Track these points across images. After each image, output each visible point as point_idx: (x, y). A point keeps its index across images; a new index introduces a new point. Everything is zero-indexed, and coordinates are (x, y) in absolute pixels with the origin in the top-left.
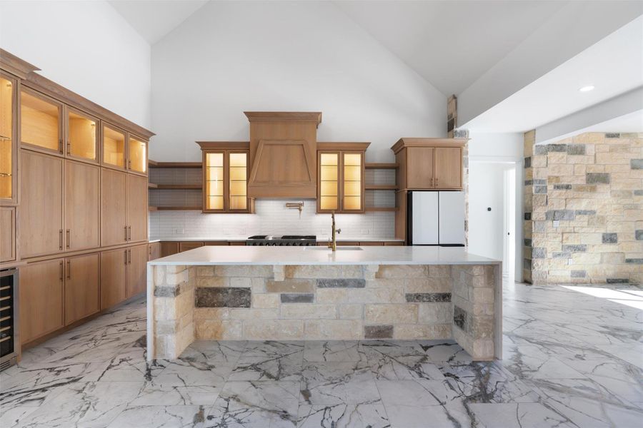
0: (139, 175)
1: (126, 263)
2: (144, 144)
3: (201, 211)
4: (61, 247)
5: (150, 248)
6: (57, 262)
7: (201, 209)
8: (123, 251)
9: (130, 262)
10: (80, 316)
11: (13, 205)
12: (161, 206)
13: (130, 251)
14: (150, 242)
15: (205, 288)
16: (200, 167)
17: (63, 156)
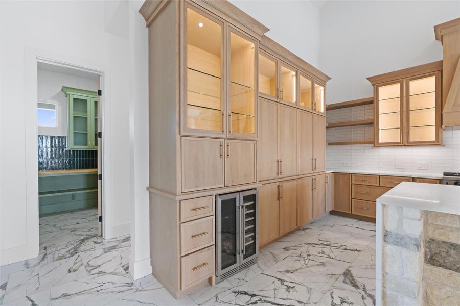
0: (320, 115)
1: (312, 189)
2: (322, 88)
3: (372, 145)
4: (278, 173)
5: (327, 177)
6: (275, 185)
7: (372, 142)
8: (310, 179)
9: (315, 189)
10: (287, 230)
11: (254, 139)
12: (330, 142)
13: (315, 179)
14: (327, 172)
15: (444, 242)
16: (371, 103)
17: (278, 101)
